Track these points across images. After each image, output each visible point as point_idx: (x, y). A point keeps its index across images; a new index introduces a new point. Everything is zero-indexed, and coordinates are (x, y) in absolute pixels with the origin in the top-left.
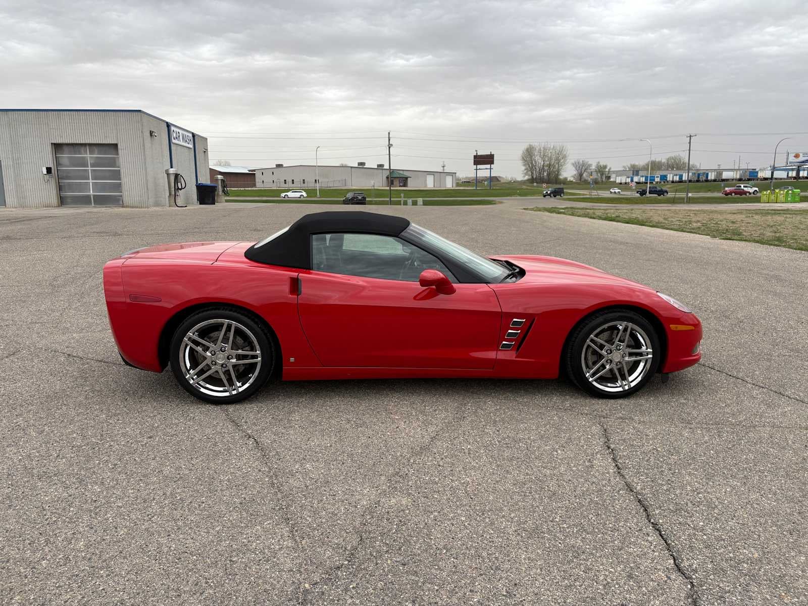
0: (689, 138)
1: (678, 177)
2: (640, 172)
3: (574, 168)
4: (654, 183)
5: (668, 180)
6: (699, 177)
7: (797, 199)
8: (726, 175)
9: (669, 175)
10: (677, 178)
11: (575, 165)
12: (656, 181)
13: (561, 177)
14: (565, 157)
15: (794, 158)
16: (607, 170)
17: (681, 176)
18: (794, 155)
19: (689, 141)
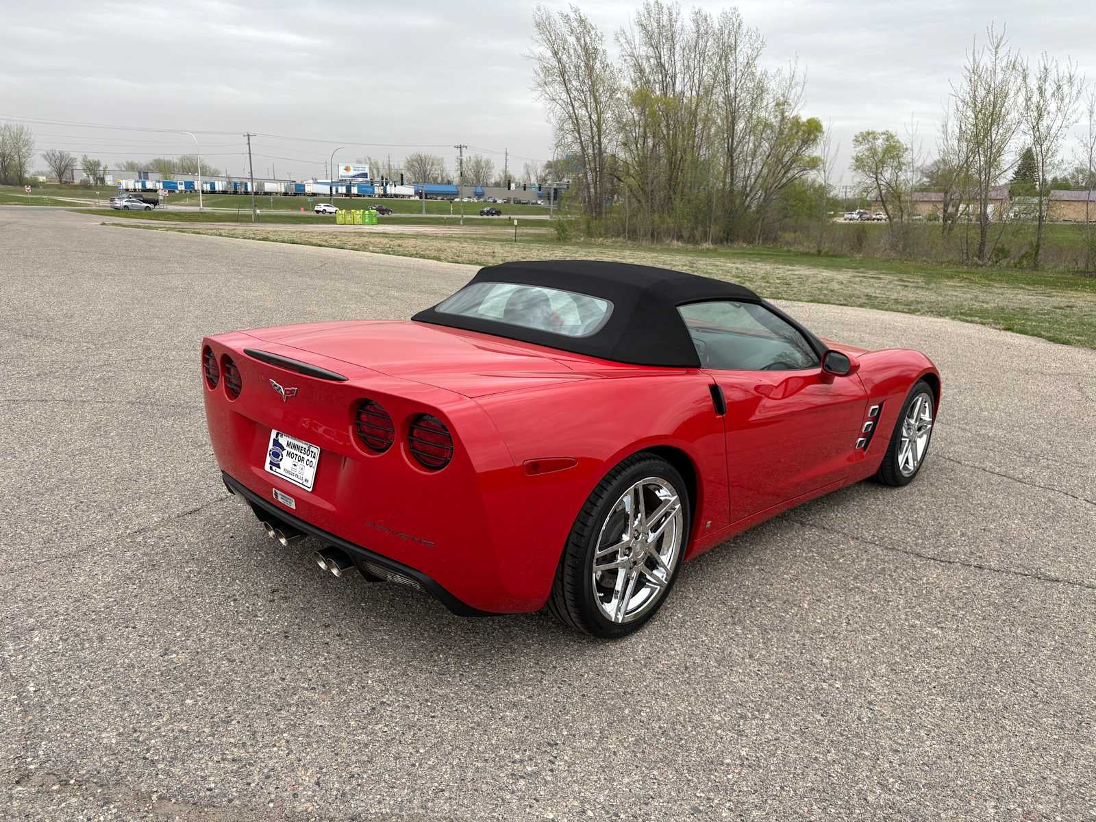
0: (247, 138)
1: (209, 185)
2: (149, 174)
3: (46, 163)
4: (177, 192)
5: (196, 188)
6: (236, 188)
7: (375, 220)
8: (269, 187)
9: (196, 182)
10: (207, 187)
11: (48, 157)
12: (179, 189)
13: (27, 176)
14: (27, 143)
15: (345, 171)
16: (101, 168)
17: (213, 185)
18: (344, 167)
19: (247, 142)
